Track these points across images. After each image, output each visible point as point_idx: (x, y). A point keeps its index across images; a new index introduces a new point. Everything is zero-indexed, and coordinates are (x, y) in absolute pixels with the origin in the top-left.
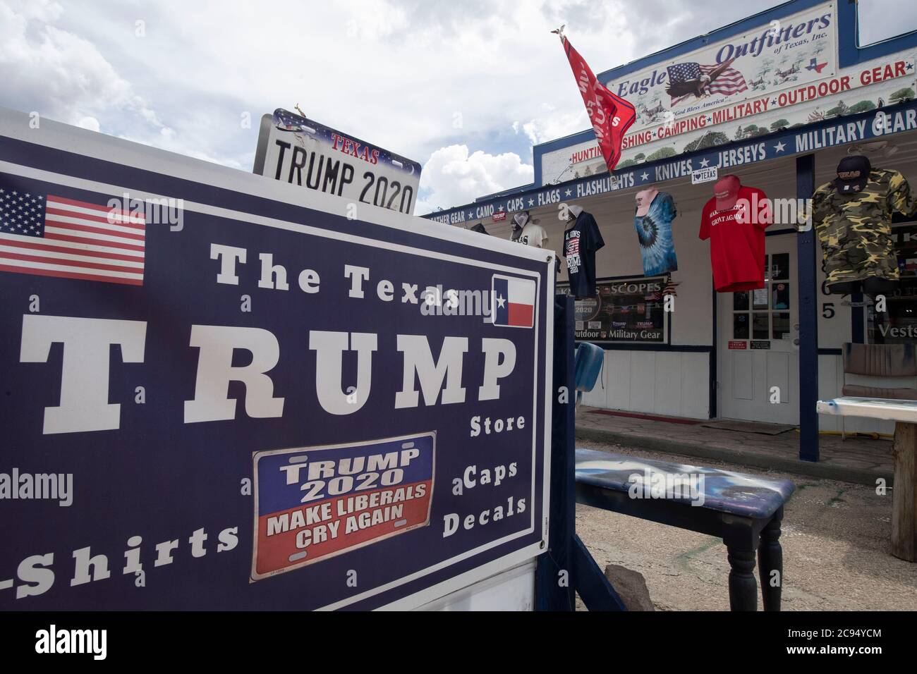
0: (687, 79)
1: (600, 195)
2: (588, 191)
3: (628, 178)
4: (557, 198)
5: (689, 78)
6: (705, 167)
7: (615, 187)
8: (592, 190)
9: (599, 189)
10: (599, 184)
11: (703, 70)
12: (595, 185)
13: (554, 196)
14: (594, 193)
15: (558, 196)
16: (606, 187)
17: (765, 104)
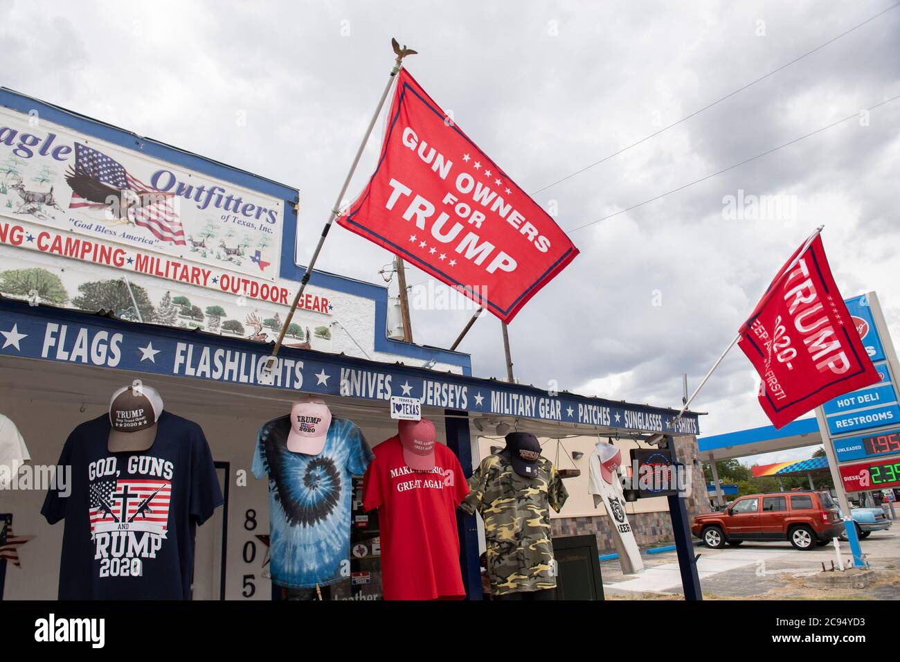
0: (105, 181)
1: (228, 384)
2: (204, 367)
3: (293, 369)
4: (110, 354)
5: (108, 181)
6: (406, 395)
7: (266, 380)
8: (213, 368)
9: (231, 372)
10: (232, 360)
11: (130, 183)
12: (223, 360)
13: (103, 348)
14: (217, 376)
15: (116, 351)
16: (247, 373)
17: (206, 277)
